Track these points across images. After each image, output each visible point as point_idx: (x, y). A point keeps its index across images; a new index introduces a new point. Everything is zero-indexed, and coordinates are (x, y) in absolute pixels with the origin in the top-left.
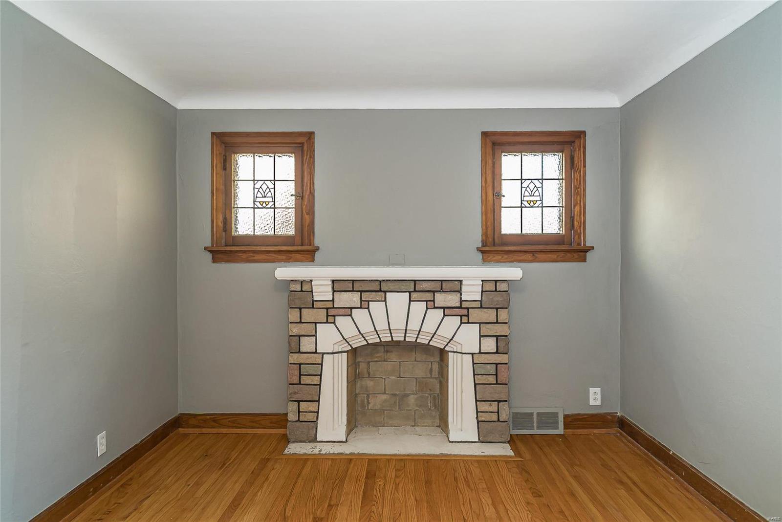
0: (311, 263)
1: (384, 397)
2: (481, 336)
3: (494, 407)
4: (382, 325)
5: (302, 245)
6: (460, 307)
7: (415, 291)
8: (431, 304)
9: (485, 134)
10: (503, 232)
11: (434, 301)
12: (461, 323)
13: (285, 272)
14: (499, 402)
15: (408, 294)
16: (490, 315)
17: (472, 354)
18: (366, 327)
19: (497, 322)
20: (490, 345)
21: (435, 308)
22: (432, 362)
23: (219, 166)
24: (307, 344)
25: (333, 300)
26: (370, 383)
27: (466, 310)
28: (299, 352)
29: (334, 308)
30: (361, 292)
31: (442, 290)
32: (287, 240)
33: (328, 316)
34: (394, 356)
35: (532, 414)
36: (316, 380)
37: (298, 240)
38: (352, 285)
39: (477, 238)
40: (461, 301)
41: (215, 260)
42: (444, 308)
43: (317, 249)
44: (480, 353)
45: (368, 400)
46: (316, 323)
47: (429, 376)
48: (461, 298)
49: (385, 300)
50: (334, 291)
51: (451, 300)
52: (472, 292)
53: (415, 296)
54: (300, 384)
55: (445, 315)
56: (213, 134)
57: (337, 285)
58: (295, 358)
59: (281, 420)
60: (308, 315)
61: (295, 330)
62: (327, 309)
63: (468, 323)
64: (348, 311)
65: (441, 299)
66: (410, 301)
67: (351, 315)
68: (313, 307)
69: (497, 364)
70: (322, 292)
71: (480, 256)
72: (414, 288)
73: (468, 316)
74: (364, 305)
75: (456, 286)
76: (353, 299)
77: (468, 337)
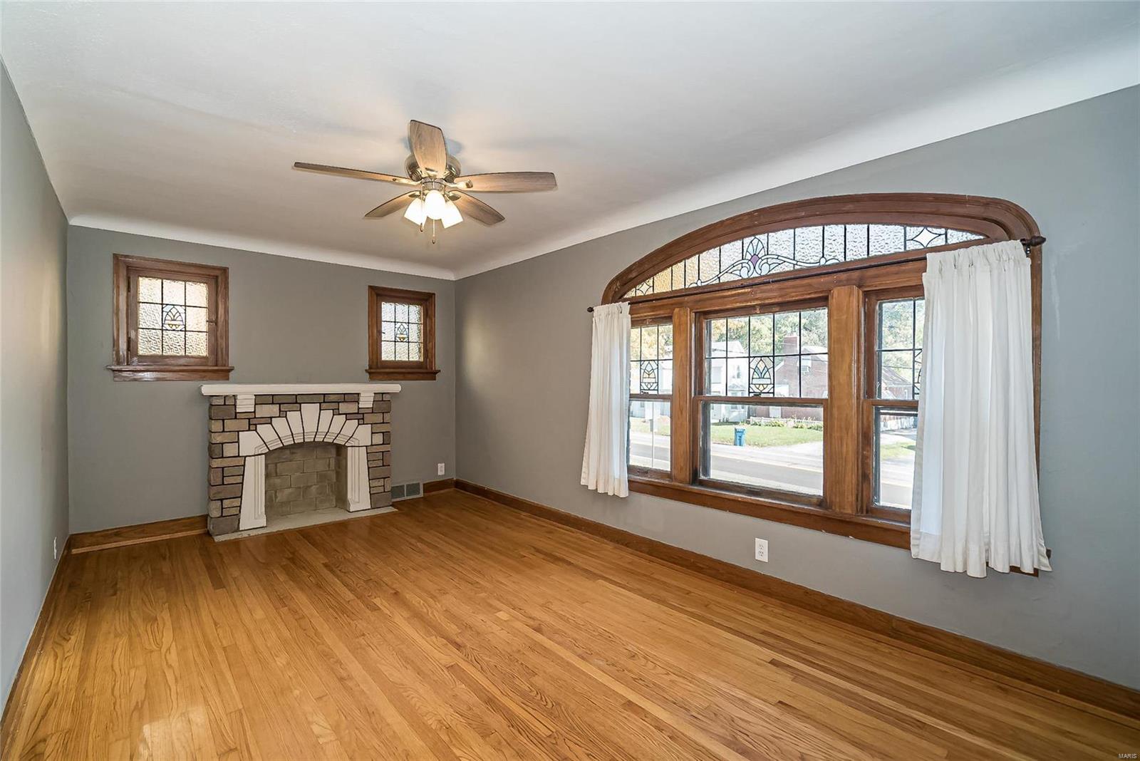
0: (227, 381)
1: (290, 490)
2: (372, 433)
3: (381, 482)
4: (297, 429)
5: (216, 365)
6: (358, 413)
7: (324, 402)
8: (336, 412)
9: (371, 288)
10: (383, 359)
11: (338, 409)
12: (359, 424)
13: (209, 389)
14: (384, 478)
15: (318, 404)
16: (378, 418)
17: (366, 446)
18: (284, 432)
19: (383, 423)
20: (378, 439)
21: (340, 414)
23: (125, 291)
24: (230, 450)
25: (254, 412)
26: (278, 481)
27: (362, 415)
28: (222, 457)
29: (255, 417)
30: (280, 404)
31: (344, 401)
32: (202, 360)
33: (250, 425)
35: (403, 486)
36: (239, 479)
38: (272, 399)
39: (365, 364)
40: (359, 408)
41: (116, 378)
42: (346, 414)
43: (232, 369)
44: (372, 445)
45: (276, 495)
46: (238, 432)
47: (327, 469)
48: (358, 406)
49: (300, 410)
50: (256, 404)
51: (352, 408)
52: (366, 402)
53: (324, 405)
54: (223, 484)
55: (347, 419)
56: (115, 256)
57: (260, 400)
58: (217, 463)
59: (203, 521)
60: (230, 424)
61: (218, 438)
62: (249, 419)
63: (364, 424)
64: (269, 420)
65: (344, 408)
66: (320, 410)
67: (271, 423)
68: (236, 418)
69: (383, 452)
70: (245, 405)
71: (368, 376)
72: (324, 400)
73: (363, 419)
74: (283, 414)
75: (355, 398)
76: (273, 410)
77: (364, 435)
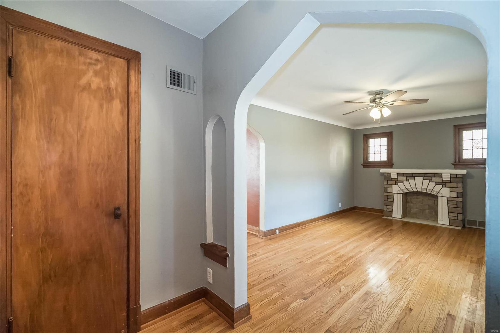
0: (391, 168)
1: (417, 209)
2: (450, 192)
3: (456, 215)
4: (413, 186)
6: (442, 182)
7: (425, 177)
8: (431, 181)
9: (455, 126)
10: (464, 157)
11: (432, 180)
12: (442, 187)
13: (382, 171)
14: (458, 213)
15: (422, 177)
16: (455, 185)
17: (447, 197)
18: (408, 187)
19: (457, 188)
20: (454, 195)
21: (432, 182)
22: (434, 200)
23: (365, 143)
24: (389, 190)
25: (397, 179)
26: (412, 205)
27: (444, 183)
28: (387, 192)
29: (398, 181)
30: (406, 176)
31: (435, 177)
32: (384, 162)
33: (396, 183)
34: (420, 197)
35: (476, 221)
36: (392, 200)
37: (388, 162)
38: (404, 175)
40: (442, 180)
41: (364, 168)
42: (436, 182)
43: (393, 164)
44: (450, 197)
45: (411, 210)
46: (392, 185)
47: (433, 204)
48: (442, 179)
49: (414, 179)
50: (398, 176)
51: (439, 180)
52: (446, 177)
54: (387, 201)
55: (436, 184)
56: (364, 135)
57: (399, 174)
58: (386, 194)
59: (382, 211)
60: (390, 182)
61: (386, 186)
62: (396, 181)
63: (445, 187)
64: (402, 182)
65: (434, 179)
66: (423, 180)
67: (403, 183)
68: (391, 180)
69: (457, 201)
70: (394, 176)
71: (453, 166)
72: (424, 176)
73: (445, 185)
74: (407, 180)
75: (440, 176)
76: (404, 178)
77: (445, 192)
